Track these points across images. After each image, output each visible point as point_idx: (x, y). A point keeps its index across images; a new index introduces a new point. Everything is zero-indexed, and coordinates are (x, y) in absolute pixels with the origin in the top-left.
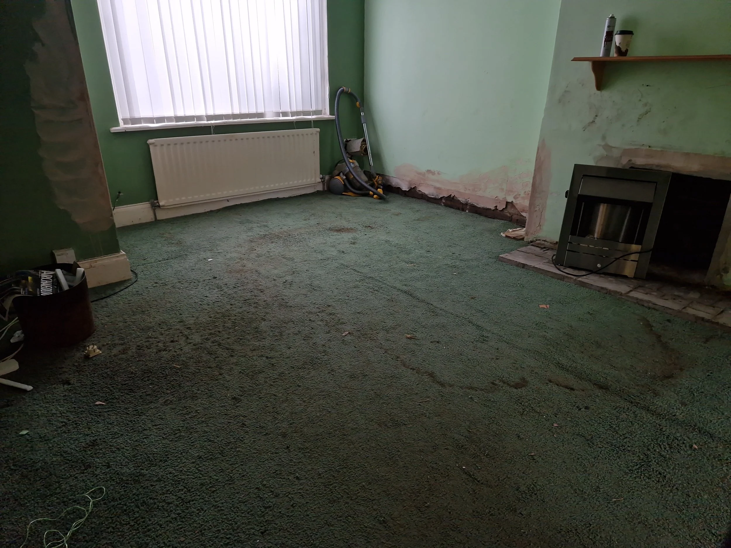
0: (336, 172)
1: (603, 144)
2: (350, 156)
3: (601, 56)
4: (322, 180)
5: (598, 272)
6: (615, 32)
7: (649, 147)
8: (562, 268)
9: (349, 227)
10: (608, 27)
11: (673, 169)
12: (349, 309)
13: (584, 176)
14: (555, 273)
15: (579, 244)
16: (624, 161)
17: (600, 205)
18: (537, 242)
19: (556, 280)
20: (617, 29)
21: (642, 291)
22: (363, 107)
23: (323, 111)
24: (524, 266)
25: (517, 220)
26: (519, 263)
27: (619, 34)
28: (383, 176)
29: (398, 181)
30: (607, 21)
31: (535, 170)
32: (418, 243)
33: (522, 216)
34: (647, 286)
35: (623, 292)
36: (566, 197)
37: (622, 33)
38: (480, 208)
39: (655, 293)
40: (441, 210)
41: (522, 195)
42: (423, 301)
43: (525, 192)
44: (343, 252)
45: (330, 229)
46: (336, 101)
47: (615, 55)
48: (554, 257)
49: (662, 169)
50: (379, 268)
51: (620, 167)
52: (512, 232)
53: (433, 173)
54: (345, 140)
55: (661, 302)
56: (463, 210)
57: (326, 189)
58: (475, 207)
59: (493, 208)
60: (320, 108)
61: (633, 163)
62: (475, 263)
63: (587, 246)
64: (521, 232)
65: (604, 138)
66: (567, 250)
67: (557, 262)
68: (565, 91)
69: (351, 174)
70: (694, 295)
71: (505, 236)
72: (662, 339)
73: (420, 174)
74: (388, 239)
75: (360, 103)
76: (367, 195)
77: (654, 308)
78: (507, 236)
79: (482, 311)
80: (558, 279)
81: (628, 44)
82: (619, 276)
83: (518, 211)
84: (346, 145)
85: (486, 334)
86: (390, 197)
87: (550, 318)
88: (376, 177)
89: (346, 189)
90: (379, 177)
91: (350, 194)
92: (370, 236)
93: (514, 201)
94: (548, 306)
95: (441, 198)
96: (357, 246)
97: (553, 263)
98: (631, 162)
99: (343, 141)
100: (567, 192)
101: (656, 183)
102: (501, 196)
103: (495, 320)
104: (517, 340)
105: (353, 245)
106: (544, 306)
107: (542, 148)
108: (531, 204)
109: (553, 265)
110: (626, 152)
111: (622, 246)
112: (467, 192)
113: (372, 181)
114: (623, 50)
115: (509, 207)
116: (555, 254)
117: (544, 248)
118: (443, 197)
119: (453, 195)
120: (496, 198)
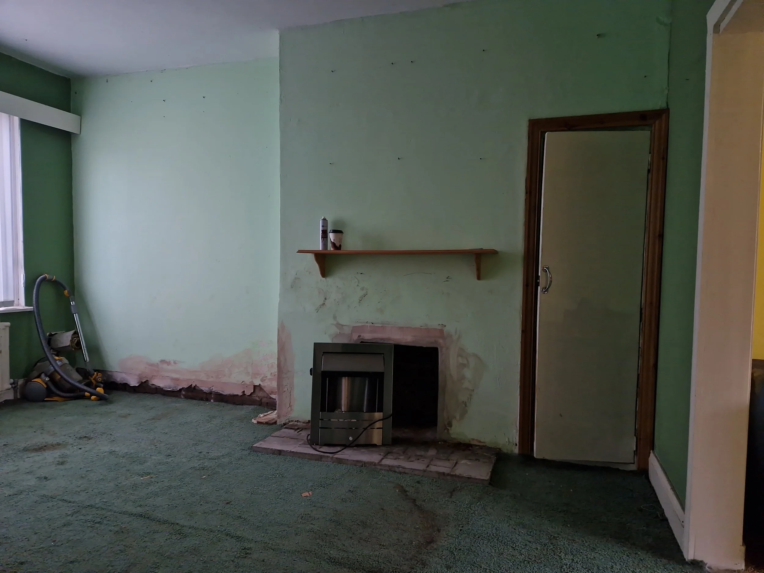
0: (35, 373)
1: (335, 323)
2: (55, 353)
3: (320, 249)
4: (13, 386)
5: (351, 445)
6: (329, 231)
7: (372, 323)
8: (317, 447)
9: (55, 442)
10: (323, 226)
11: (393, 341)
12: (57, 560)
13: (323, 353)
14: (312, 455)
15: (330, 420)
16: (355, 337)
17: (342, 379)
18: (290, 423)
19: (314, 461)
20: (329, 229)
21: (392, 457)
22: (74, 295)
23: (16, 302)
24: (280, 452)
25: (267, 403)
26: (276, 450)
27: (332, 232)
28: (103, 372)
29: (124, 375)
30: (321, 222)
31: (278, 351)
32: (154, 447)
33: (271, 398)
34: (394, 451)
35: (377, 462)
36: (311, 375)
37: (334, 231)
38: (226, 395)
39: (401, 457)
40: (181, 404)
41: (269, 377)
42: (165, 522)
43: (271, 374)
44: (46, 478)
45: (26, 450)
46: (35, 290)
47: (332, 249)
48: (309, 437)
49: (385, 342)
50: (101, 490)
51: (352, 342)
52: (263, 417)
53: (168, 363)
54: (48, 334)
55: (408, 465)
56: (207, 400)
57: (19, 397)
58: (221, 394)
59: (240, 394)
60: (11, 298)
61: (363, 339)
62: (226, 460)
63: (337, 420)
64: (272, 415)
66: (321, 428)
67: (313, 442)
68: (296, 278)
69: (57, 374)
70: (432, 452)
71: (256, 422)
72: (417, 503)
73: (152, 365)
74: (114, 449)
75: (68, 292)
76: (83, 397)
77: (403, 472)
78: (258, 422)
79: (240, 517)
80: (316, 460)
81: (340, 240)
82: (369, 446)
83: (267, 394)
84: (49, 341)
85: (247, 545)
86: (115, 395)
87: (315, 506)
88: (94, 374)
89: (49, 393)
90: (97, 374)
91: (55, 398)
92: (87, 449)
93: (261, 384)
94: (310, 493)
95: (181, 390)
96: (67, 466)
97: (309, 444)
98: (360, 338)
99: (44, 334)
100: (311, 370)
101: (384, 354)
102: (248, 380)
103: (257, 525)
104: (284, 542)
105: (61, 467)
106: (307, 494)
107: (282, 329)
108: (278, 385)
109: (309, 446)
110: (355, 329)
111: (366, 415)
112: (210, 380)
113: (89, 379)
114: (338, 245)
115: (257, 390)
116: (310, 433)
117: (298, 429)
118: (183, 388)
119: (194, 385)
120: (243, 383)
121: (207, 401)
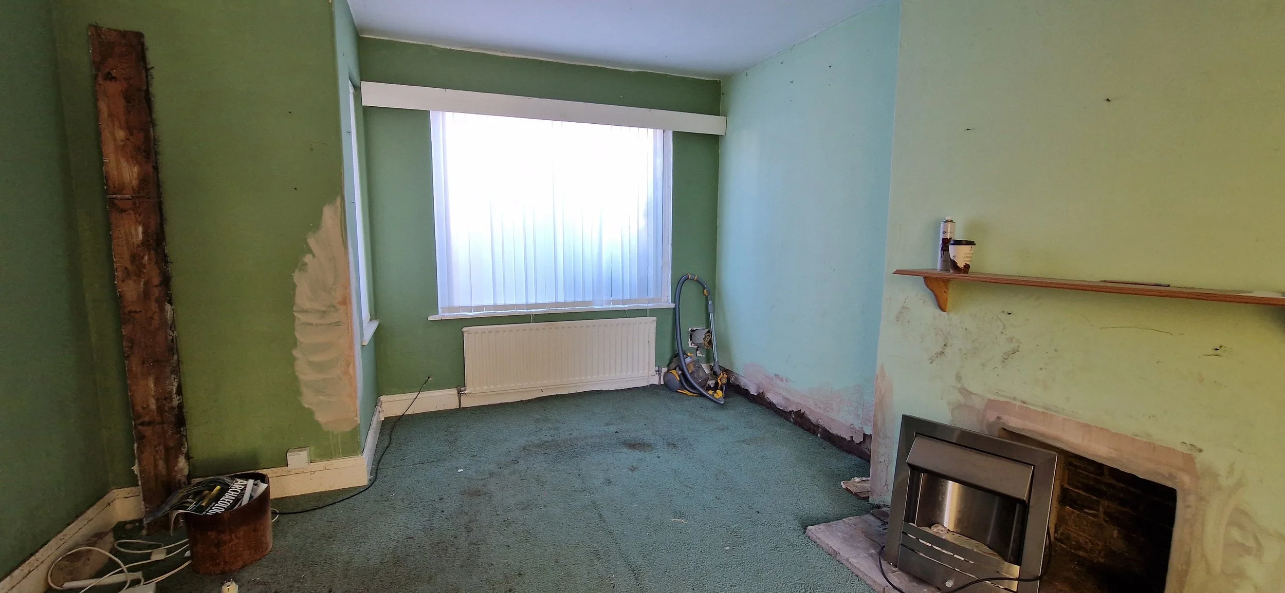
1: (959, 386)
7: (1024, 403)
9: (648, 443)
10: (944, 232)
13: (918, 434)
16: (991, 417)
18: (883, 509)
23: (663, 299)
27: (953, 244)
29: (746, 382)
37: (957, 243)
38: (833, 434)
46: (679, 289)
52: (859, 482)
53: (782, 380)
54: (690, 329)
58: (828, 432)
59: (848, 438)
60: (659, 296)
61: (1004, 423)
65: (959, 378)
68: (903, 308)
71: (845, 488)
73: (768, 377)
75: (707, 291)
78: (847, 489)
81: (967, 258)
86: (734, 400)
88: (720, 375)
89: (681, 386)
90: (723, 375)
91: (685, 392)
92: (663, 460)
98: (1001, 421)
102: (857, 424)
107: (881, 375)
110: (991, 404)
112: (818, 410)
113: (716, 378)
118: (792, 411)
119: (802, 411)
120: (852, 426)
121: (814, 434)
